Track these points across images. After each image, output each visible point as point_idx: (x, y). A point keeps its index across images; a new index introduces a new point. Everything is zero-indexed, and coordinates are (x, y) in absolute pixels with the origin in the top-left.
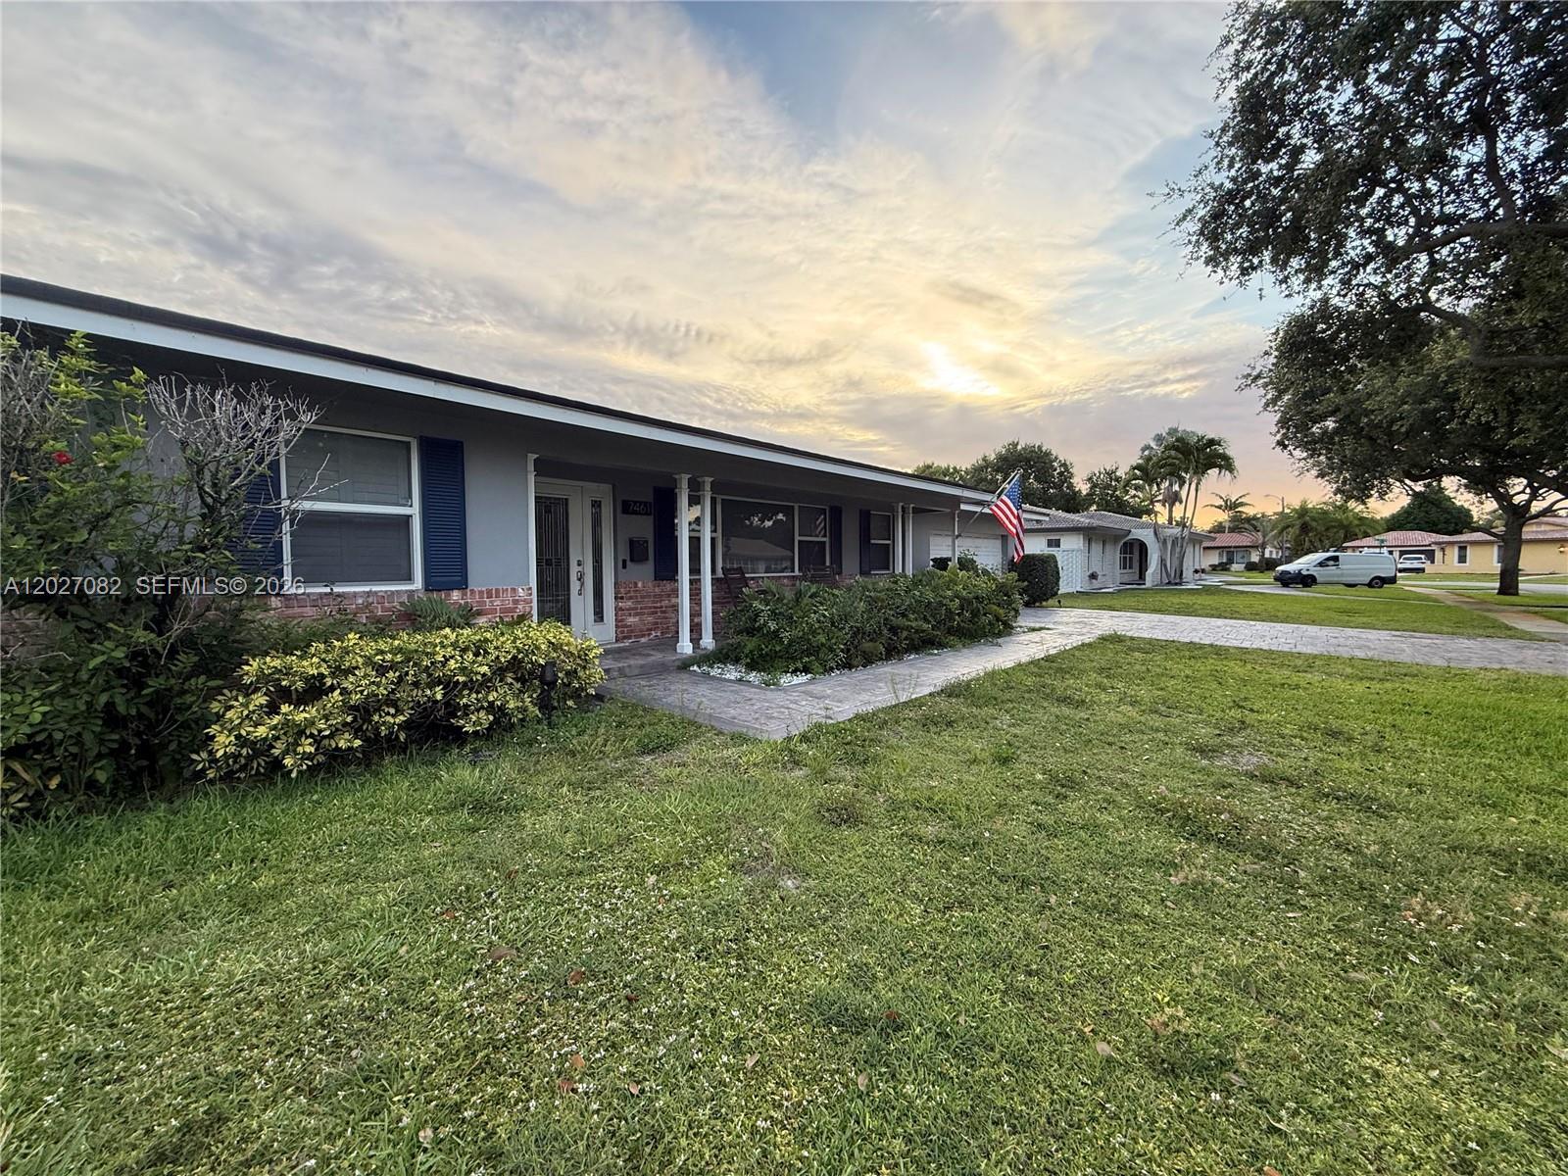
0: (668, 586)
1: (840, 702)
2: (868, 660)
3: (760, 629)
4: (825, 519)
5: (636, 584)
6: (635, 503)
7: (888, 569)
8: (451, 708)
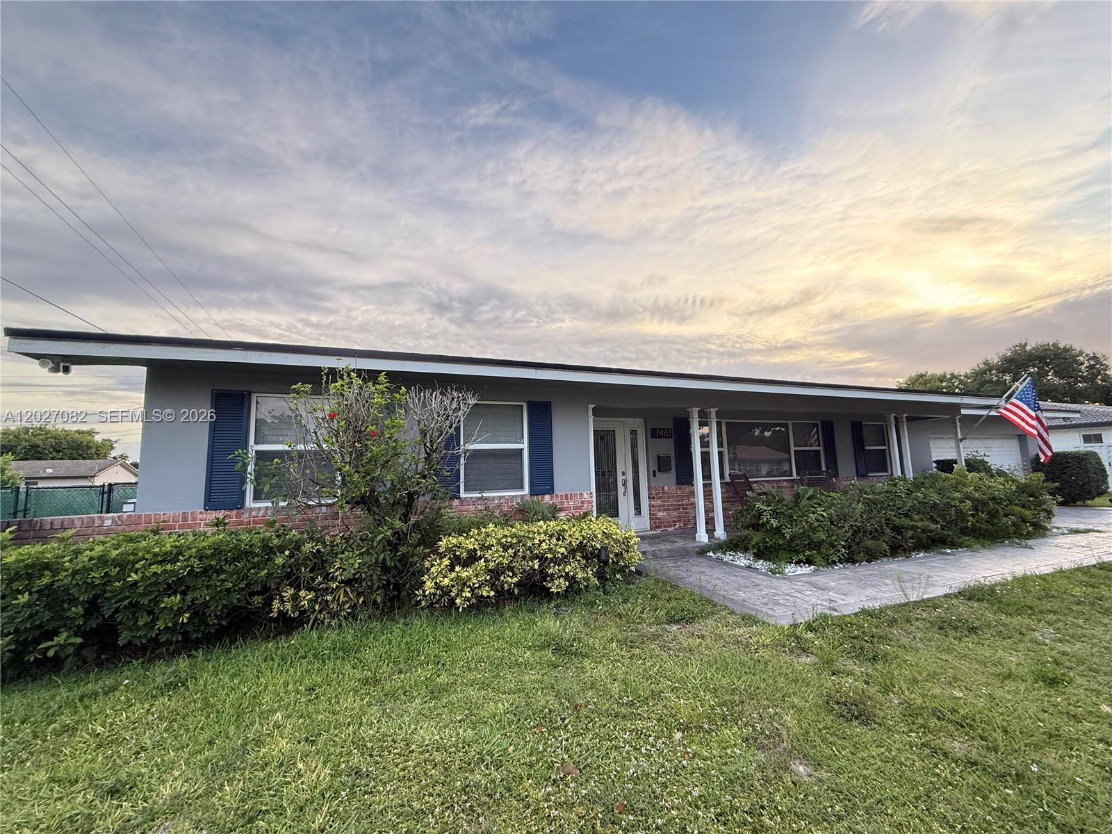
0: (687, 489)
1: (845, 595)
2: (872, 556)
3: (763, 525)
4: (817, 430)
5: (663, 488)
6: (660, 430)
7: (886, 471)
8: (544, 576)
